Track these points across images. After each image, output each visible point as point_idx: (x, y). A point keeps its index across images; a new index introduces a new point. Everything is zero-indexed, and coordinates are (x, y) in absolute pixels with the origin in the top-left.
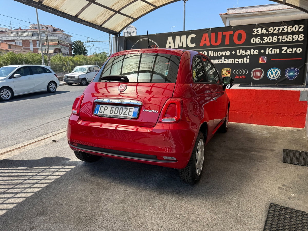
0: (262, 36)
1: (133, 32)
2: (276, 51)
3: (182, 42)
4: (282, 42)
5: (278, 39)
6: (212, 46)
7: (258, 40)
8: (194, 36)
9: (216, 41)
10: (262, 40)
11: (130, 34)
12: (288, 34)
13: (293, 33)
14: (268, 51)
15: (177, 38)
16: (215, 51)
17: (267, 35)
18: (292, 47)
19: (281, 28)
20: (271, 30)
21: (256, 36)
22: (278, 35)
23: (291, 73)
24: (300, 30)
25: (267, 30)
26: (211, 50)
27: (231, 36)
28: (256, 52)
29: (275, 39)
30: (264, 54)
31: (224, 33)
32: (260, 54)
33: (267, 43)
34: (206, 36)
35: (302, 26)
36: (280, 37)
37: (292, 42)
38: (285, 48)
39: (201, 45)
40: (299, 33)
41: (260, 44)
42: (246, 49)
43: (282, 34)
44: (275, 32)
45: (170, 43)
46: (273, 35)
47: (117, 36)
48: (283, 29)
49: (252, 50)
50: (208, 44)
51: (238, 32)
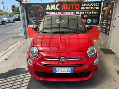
0: (85, 7)
1: (28, 1)
2: (90, 13)
4: (92, 9)
5: (91, 8)
6: (66, 10)
7: (84, 8)
8: (59, 5)
10: (85, 8)
11: (26, 2)
12: (94, 6)
13: (95, 6)
14: (87, 13)
15: (52, 5)
16: (68, 12)
17: (87, 7)
18: (95, 11)
19: (92, 4)
20: (88, 4)
21: (83, 7)
22: (90, 7)
23: (95, 21)
24: (98, 5)
25: (87, 5)
26: (66, 11)
27: (74, 6)
28: (83, 13)
29: (89, 8)
30: (86, 14)
31: (71, 5)
32: (85, 14)
33: (87, 9)
34: (64, 5)
35: (98, 4)
36: (91, 7)
37: (95, 9)
38: (93, 12)
39: (62, 9)
40: (97, 6)
41: (84, 10)
42: (79, 12)
43: (92, 6)
44: (90, 5)
46: (89, 6)
47: (20, 2)
48: (92, 5)
49: (82, 12)
50: (65, 9)
51: (76, 5)
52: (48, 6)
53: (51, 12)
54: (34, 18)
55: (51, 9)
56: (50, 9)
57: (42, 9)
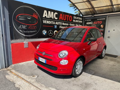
3: (52, 15)
5: (78, 21)
8: (57, 14)
9: (65, 18)
15: (49, 12)
18: (80, 25)
20: (77, 18)
27: (69, 18)
31: (67, 16)
34: (61, 15)
35: (82, 18)
37: (80, 23)
39: (60, 19)
40: (81, 20)
41: (75, 22)
42: (72, 24)
45: (45, 14)
52: (45, 11)
53: (49, 20)
54: (24, 27)
55: (49, 17)
56: (47, 17)
57: (37, 14)
